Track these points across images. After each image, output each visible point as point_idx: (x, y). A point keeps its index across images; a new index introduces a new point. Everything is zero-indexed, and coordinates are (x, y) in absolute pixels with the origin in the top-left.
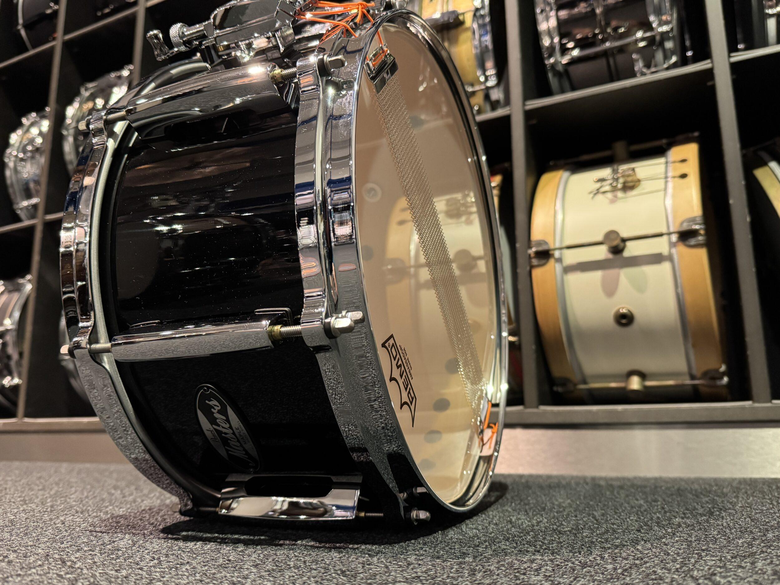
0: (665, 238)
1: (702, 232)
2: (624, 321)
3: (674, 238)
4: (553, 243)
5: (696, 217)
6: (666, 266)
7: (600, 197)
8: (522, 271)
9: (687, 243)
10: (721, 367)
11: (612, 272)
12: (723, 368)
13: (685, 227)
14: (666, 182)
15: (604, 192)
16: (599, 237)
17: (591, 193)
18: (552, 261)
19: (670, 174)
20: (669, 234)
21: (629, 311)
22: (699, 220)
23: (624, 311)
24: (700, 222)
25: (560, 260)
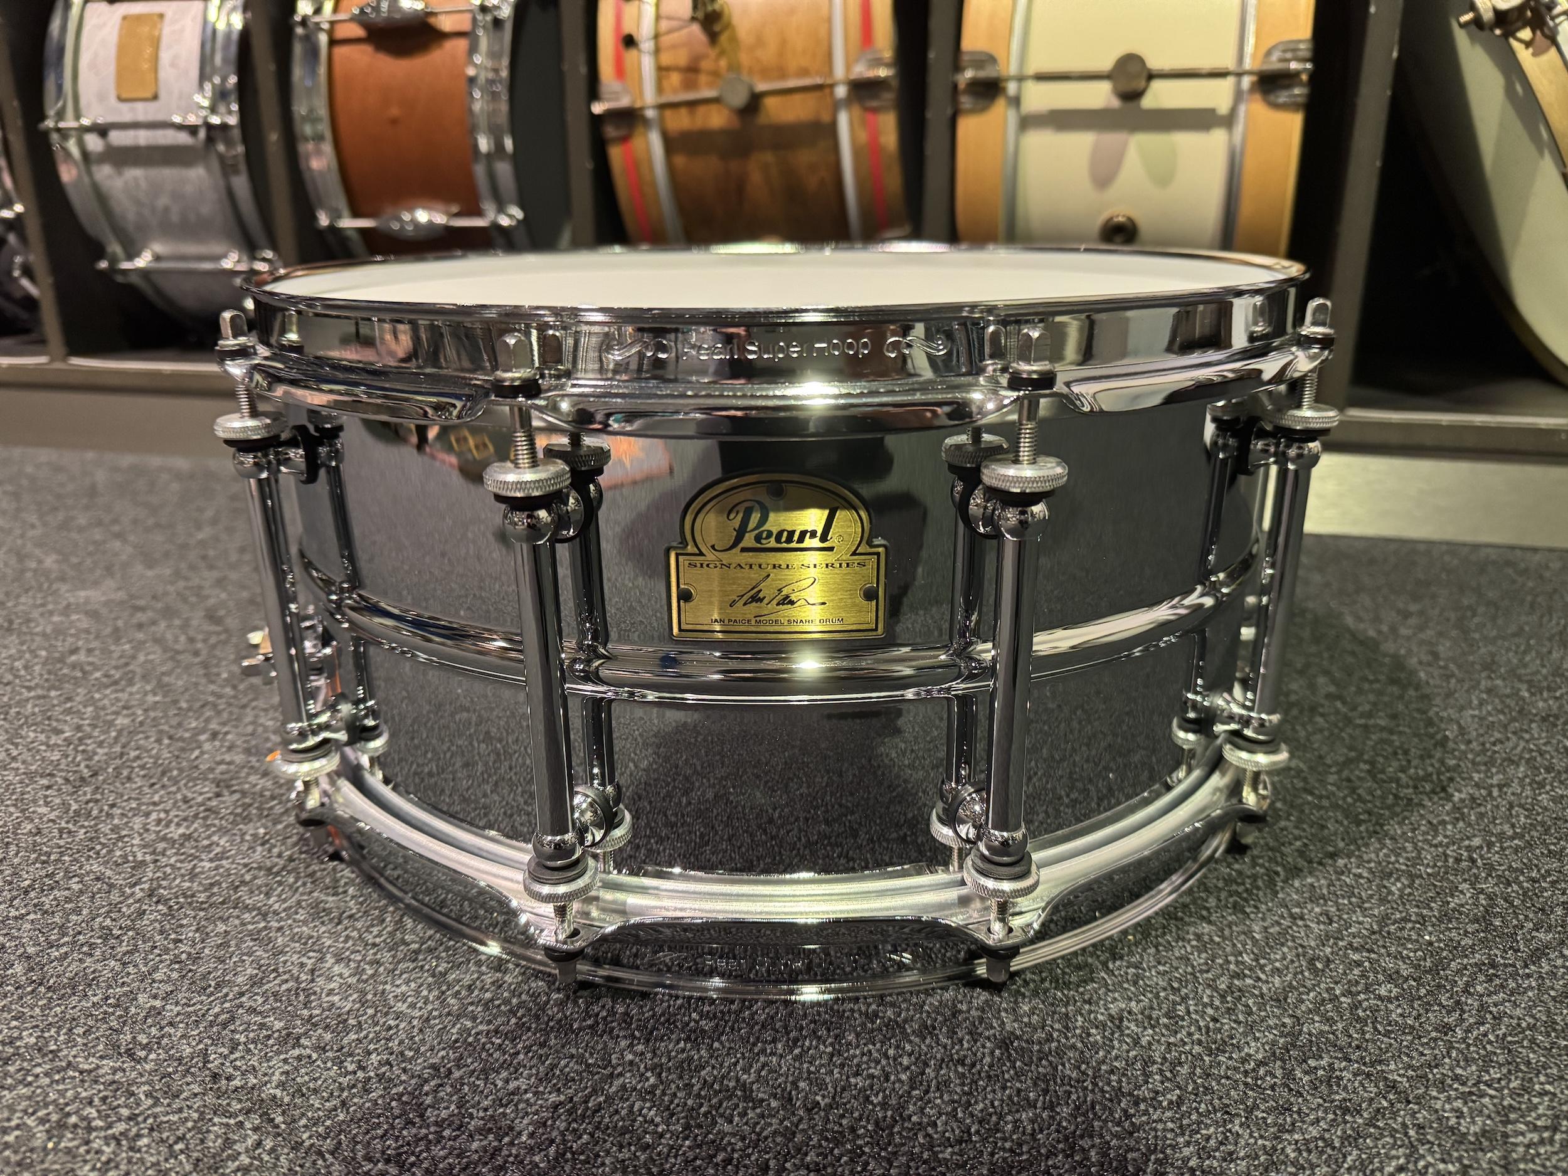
0: (1230, 81)
1: (1304, 77)
2: (1118, 239)
3: (1246, 81)
4: (1008, 67)
5: (1300, 41)
6: (1218, 139)
8: (935, 115)
9: (1272, 98)
11: (1112, 139)
13: (1274, 64)
16: (1106, 63)
18: (1000, 105)
20: (1239, 75)
21: (1130, 219)
22: (1305, 49)
23: (1121, 219)
24: (1307, 54)
25: (1016, 101)
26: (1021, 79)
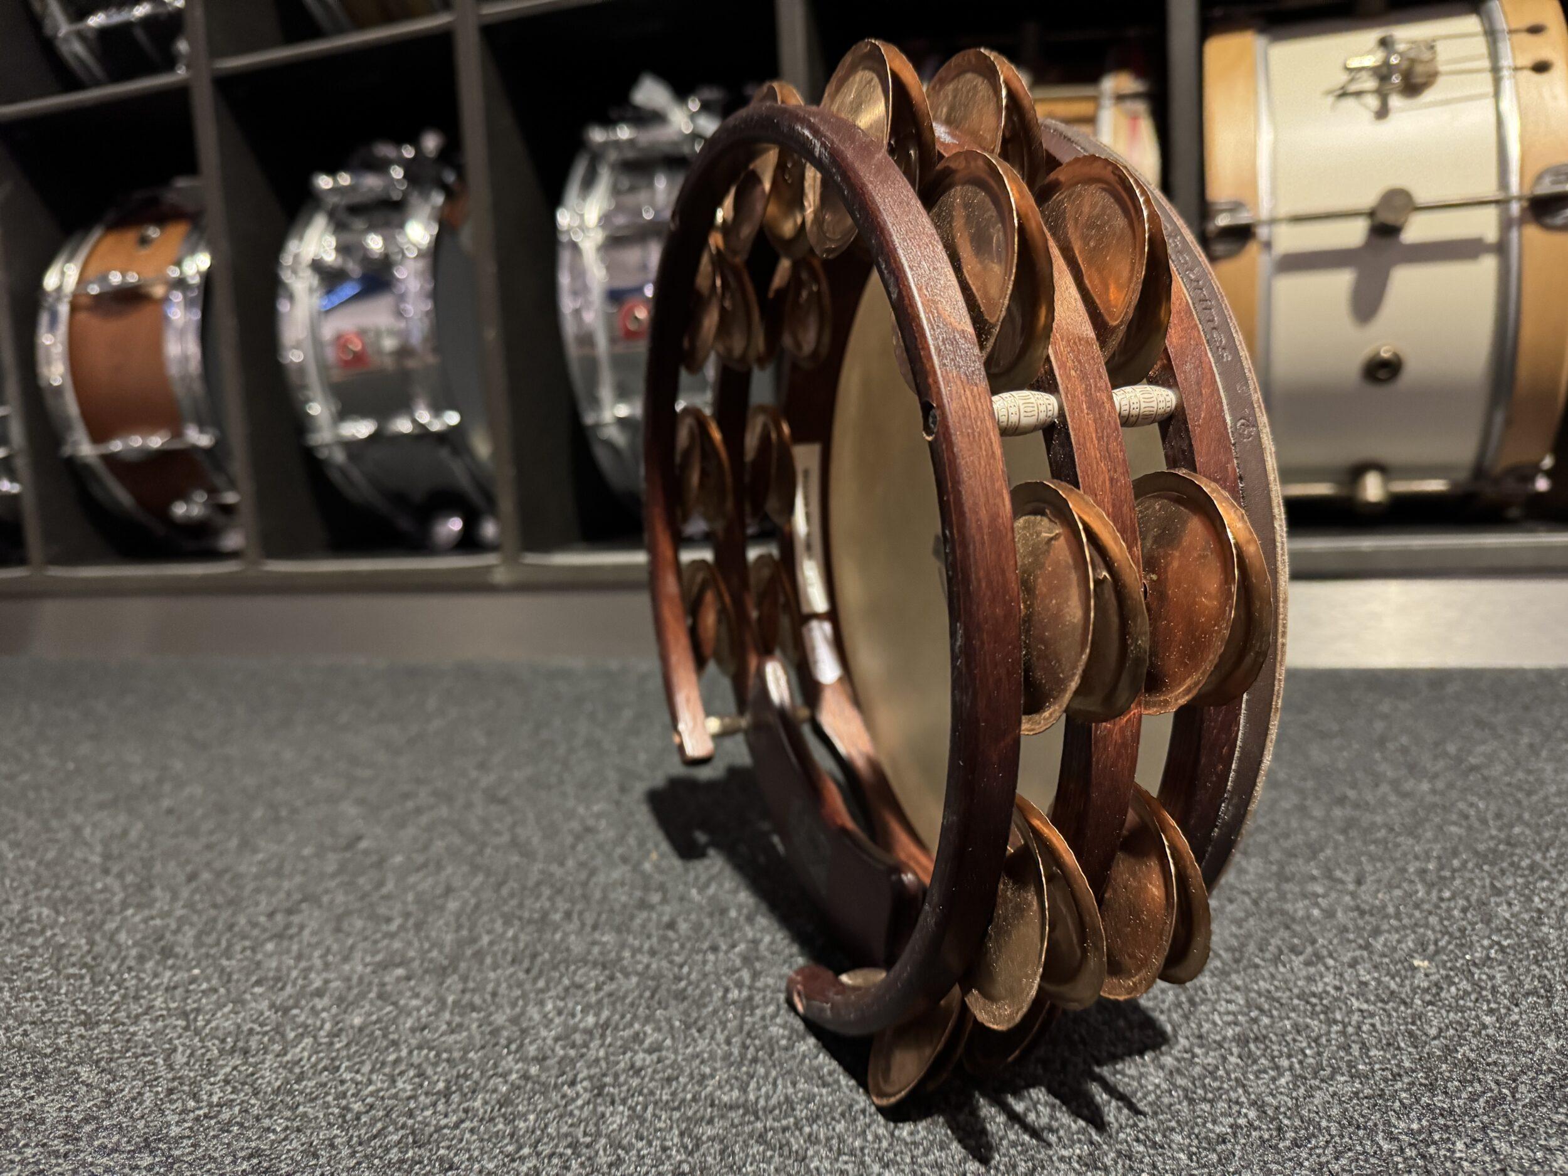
0: (1496, 209)
2: (1382, 374)
3: (1515, 208)
4: (1259, 212)
6: (1488, 265)
7: (1350, 103)
9: (1549, 221)
10: (1542, 459)
12: (1548, 462)
13: (1547, 188)
14: (1497, 82)
15: (1358, 94)
17: (1329, 92)
18: (1252, 248)
19: (1506, 62)
20: (1506, 202)
21: (1396, 355)
23: (1385, 354)
25: (1268, 245)
26: (1273, 222)
